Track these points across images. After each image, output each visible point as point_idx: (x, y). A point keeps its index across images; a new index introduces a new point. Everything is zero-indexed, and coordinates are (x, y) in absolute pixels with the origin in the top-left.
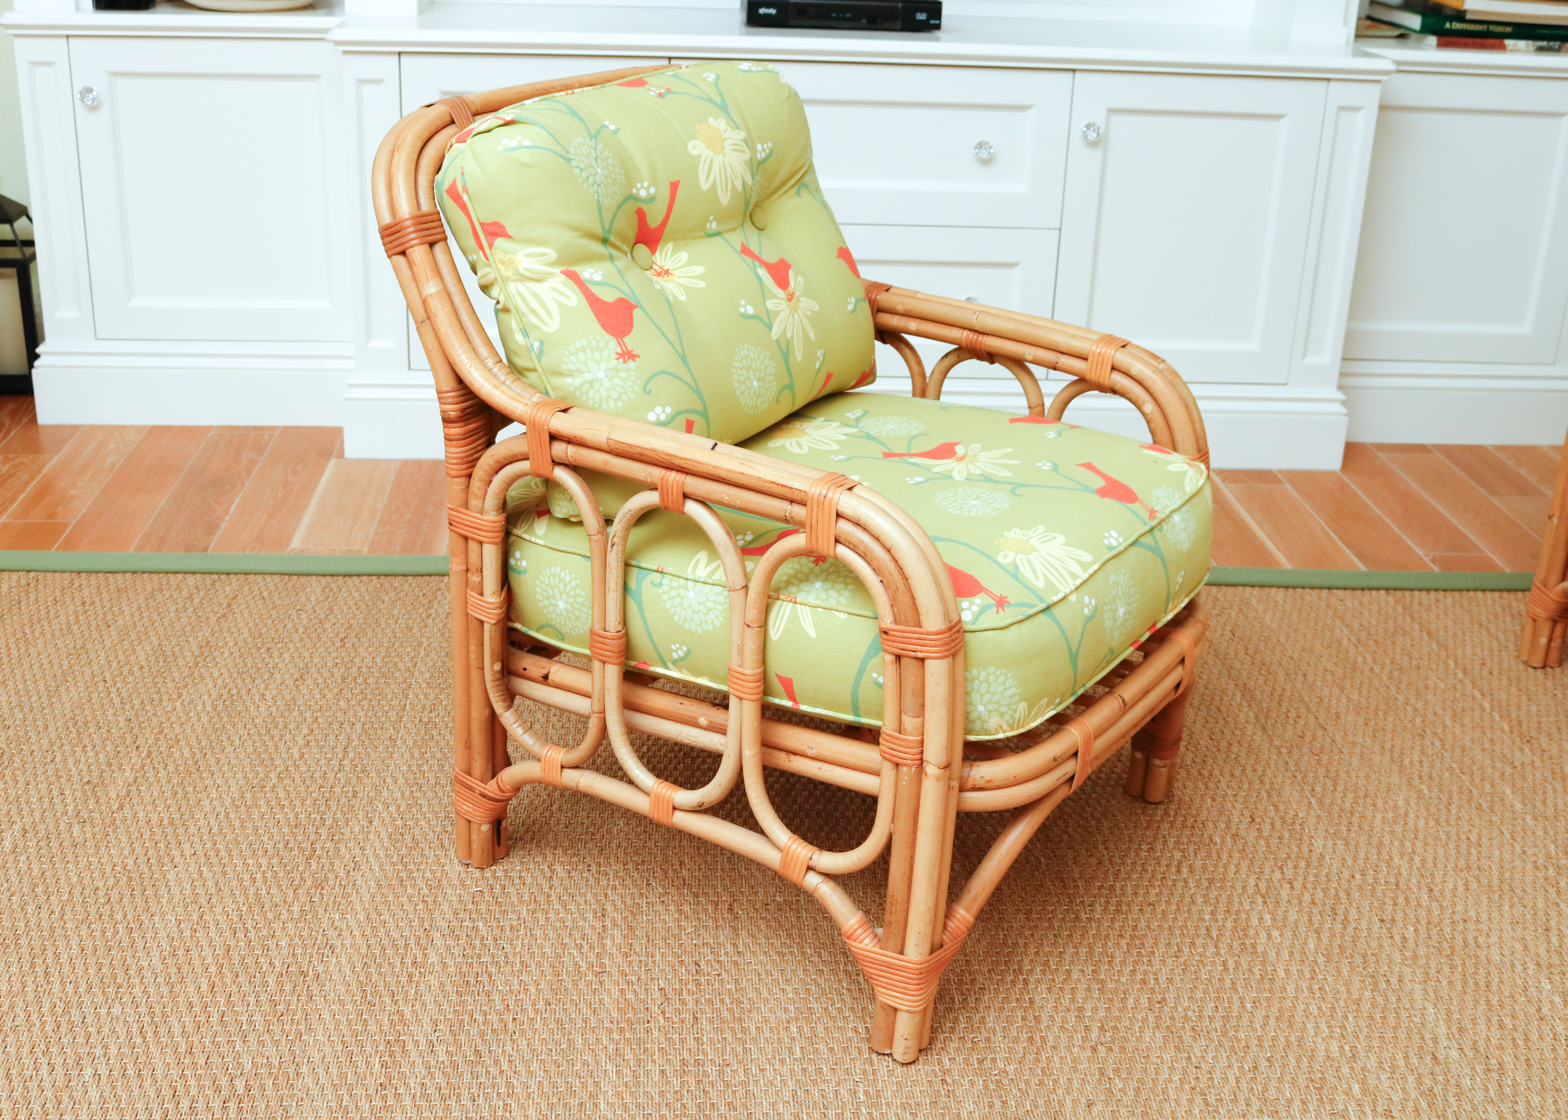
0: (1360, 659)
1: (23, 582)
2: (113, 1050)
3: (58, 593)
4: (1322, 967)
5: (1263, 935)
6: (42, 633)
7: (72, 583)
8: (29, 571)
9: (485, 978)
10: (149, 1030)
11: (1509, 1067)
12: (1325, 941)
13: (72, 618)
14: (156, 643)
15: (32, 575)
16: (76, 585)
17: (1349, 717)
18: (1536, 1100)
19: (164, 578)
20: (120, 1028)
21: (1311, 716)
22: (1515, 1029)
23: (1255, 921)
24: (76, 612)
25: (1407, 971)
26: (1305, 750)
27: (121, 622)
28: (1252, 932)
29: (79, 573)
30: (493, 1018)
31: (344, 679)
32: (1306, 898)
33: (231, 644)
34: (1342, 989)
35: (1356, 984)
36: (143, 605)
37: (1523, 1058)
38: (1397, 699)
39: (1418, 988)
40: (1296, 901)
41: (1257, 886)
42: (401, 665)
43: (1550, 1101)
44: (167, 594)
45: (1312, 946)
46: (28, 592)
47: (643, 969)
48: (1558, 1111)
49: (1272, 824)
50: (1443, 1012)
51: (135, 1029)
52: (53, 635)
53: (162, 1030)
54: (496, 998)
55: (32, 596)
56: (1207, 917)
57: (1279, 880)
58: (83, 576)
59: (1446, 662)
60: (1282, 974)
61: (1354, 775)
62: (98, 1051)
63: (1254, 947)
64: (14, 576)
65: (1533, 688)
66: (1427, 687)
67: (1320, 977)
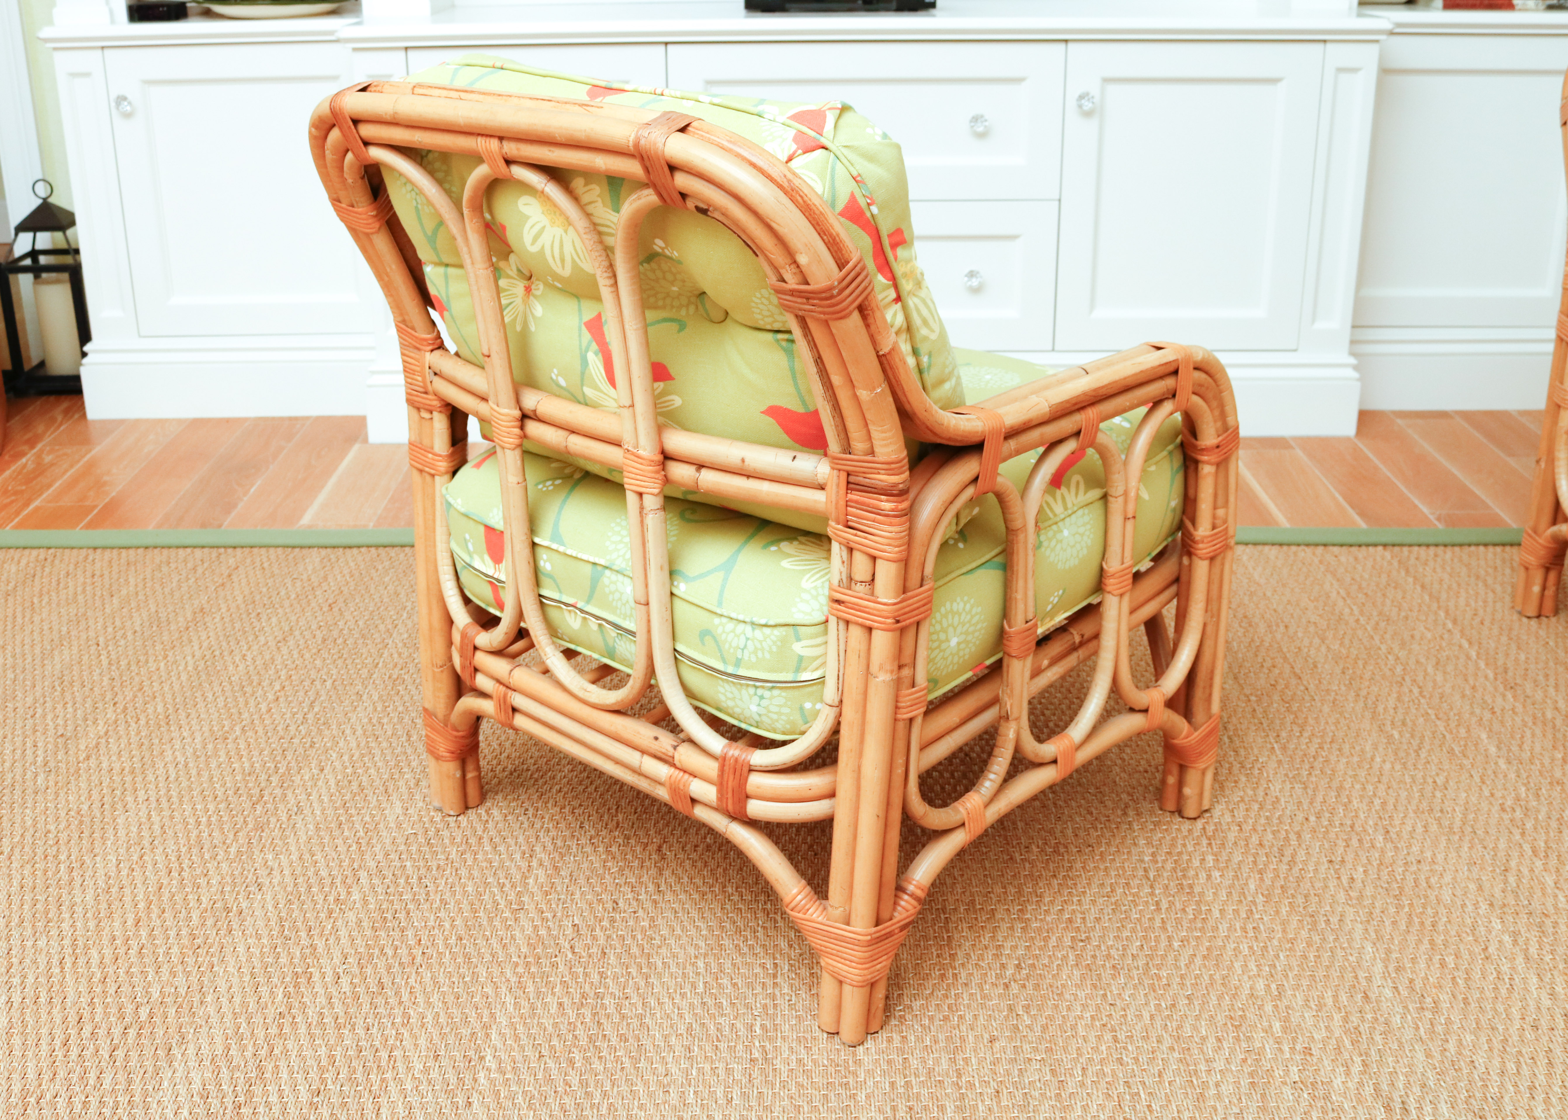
0: (1347, 611)
1: (42, 557)
2: (31, 979)
3: (72, 567)
4: (1260, 907)
5: (1203, 875)
6: (49, 603)
7: (86, 557)
8: (50, 548)
9: (402, 916)
10: (68, 961)
11: (1445, 1005)
12: (1268, 882)
13: (80, 589)
14: (153, 610)
15: (52, 551)
16: (91, 558)
17: (1326, 666)
18: (1469, 1038)
19: (173, 552)
20: (42, 960)
21: (1287, 666)
22: (1457, 968)
23: (1196, 863)
24: (85, 583)
25: (1350, 912)
26: (1276, 698)
27: (124, 592)
28: (1192, 873)
29: (95, 549)
30: (403, 951)
31: (324, 640)
32: (1255, 840)
33: (223, 610)
34: (1279, 928)
35: (1294, 924)
36: (149, 576)
37: (1460, 997)
38: (1380, 649)
39: (1359, 928)
40: (1243, 843)
41: (1204, 829)
42: (382, 627)
43: (1484, 1039)
44: (173, 566)
45: (1252, 887)
46: (43, 567)
47: (560, 906)
48: (1491, 1049)
49: (1230, 769)
50: (1381, 951)
51: (55, 961)
52: (58, 605)
53: (81, 961)
54: (410, 933)
55: (47, 570)
56: (1146, 859)
57: (1228, 823)
58: (99, 551)
59: (1436, 613)
60: (1216, 914)
61: (1323, 722)
62: (16, 981)
63: (1191, 886)
64: (35, 553)
65: (1525, 637)
66: (1412, 637)
67: (1257, 916)
